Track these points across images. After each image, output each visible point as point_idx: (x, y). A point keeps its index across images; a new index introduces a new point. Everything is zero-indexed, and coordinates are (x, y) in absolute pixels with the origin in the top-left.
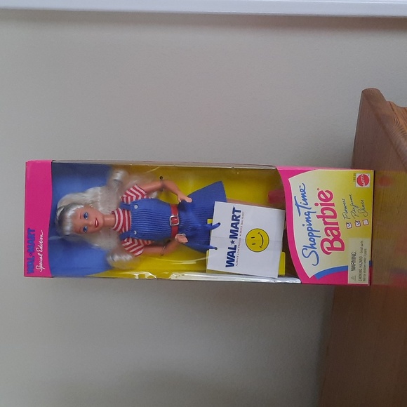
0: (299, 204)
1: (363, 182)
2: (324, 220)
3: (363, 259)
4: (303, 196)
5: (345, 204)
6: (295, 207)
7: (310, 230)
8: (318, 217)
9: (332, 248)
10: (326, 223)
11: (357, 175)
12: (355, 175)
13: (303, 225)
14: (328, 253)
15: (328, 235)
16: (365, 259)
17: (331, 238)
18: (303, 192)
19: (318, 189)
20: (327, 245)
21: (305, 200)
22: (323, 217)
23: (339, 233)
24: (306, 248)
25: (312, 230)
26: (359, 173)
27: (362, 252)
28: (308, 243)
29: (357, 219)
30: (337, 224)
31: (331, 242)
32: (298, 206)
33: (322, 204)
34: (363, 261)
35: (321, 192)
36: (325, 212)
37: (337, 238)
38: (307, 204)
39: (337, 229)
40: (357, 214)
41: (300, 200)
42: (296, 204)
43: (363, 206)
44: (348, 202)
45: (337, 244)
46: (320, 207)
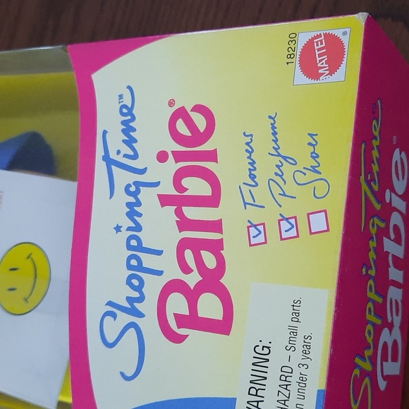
0: (113, 155)
1: (322, 62)
2: (179, 213)
3: (295, 378)
4: (128, 129)
5: (250, 152)
6: (100, 167)
7: (136, 246)
8: (165, 200)
9: (193, 321)
10: (184, 224)
11: (302, 40)
12: (293, 39)
13: (118, 229)
14: (178, 339)
15: (186, 269)
16: (303, 380)
17: (193, 279)
18: (128, 113)
19: (171, 103)
20: (177, 304)
21: (130, 142)
22: (177, 201)
23: (221, 262)
24: (113, 309)
25: (140, 248)
26: (308, 30)
27: (291, 347)
28: (122, 294)
29: (289, 209)
30: (216, 226)
31: (192, 296)
32: (109, 161)
33: (178, 156)
34: (294, 388)
35: (181, 113)
36: (186, 182)
37: (213, 281)
38: (135, 157)
39: (216, 247)
40: (290, 188)
41: (116, 142)
42: (106, 158)
43: (315, 156)
44: (263, 145)
45: (210, 306)
46: (172, 166)
